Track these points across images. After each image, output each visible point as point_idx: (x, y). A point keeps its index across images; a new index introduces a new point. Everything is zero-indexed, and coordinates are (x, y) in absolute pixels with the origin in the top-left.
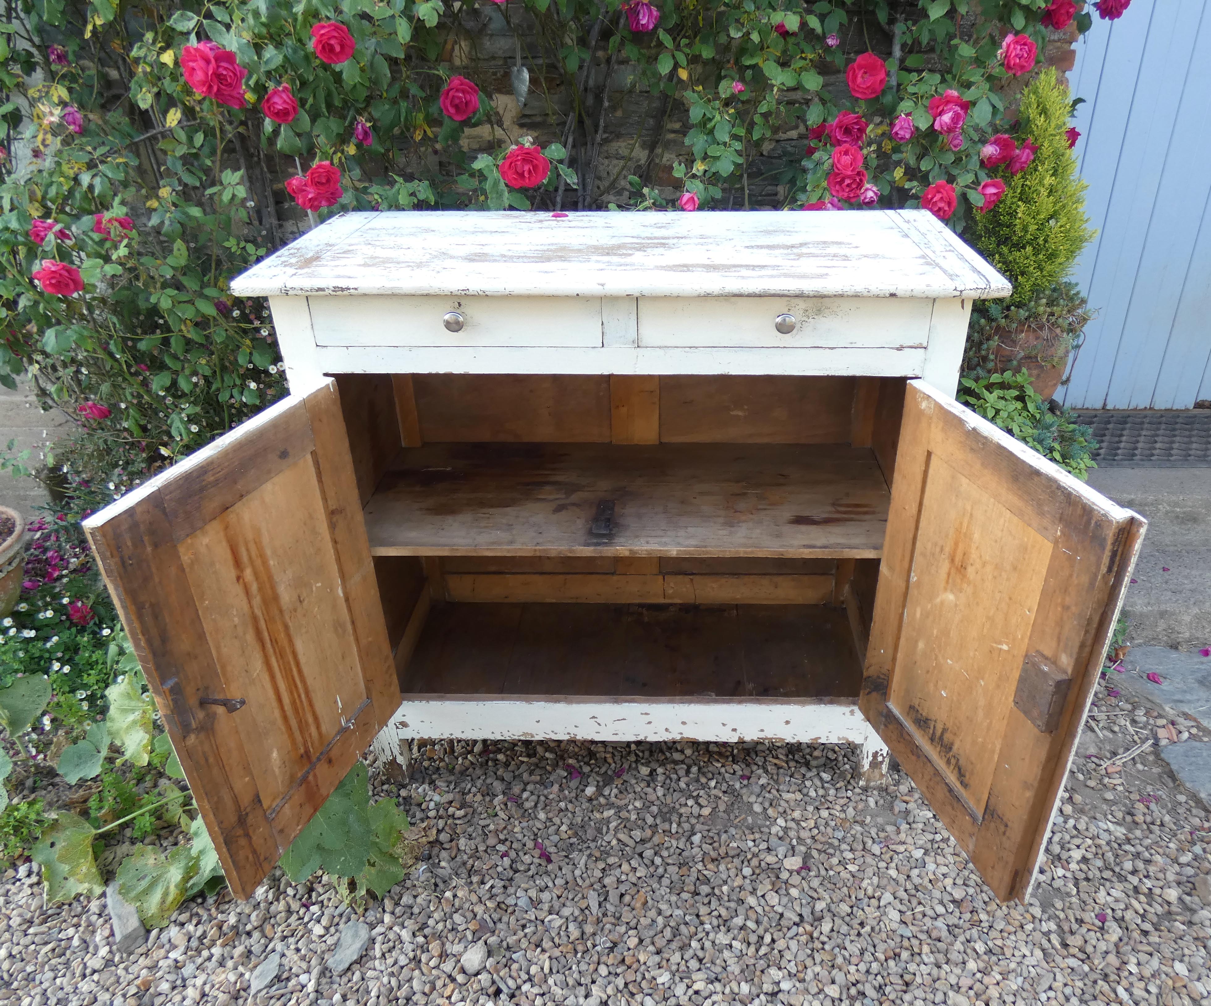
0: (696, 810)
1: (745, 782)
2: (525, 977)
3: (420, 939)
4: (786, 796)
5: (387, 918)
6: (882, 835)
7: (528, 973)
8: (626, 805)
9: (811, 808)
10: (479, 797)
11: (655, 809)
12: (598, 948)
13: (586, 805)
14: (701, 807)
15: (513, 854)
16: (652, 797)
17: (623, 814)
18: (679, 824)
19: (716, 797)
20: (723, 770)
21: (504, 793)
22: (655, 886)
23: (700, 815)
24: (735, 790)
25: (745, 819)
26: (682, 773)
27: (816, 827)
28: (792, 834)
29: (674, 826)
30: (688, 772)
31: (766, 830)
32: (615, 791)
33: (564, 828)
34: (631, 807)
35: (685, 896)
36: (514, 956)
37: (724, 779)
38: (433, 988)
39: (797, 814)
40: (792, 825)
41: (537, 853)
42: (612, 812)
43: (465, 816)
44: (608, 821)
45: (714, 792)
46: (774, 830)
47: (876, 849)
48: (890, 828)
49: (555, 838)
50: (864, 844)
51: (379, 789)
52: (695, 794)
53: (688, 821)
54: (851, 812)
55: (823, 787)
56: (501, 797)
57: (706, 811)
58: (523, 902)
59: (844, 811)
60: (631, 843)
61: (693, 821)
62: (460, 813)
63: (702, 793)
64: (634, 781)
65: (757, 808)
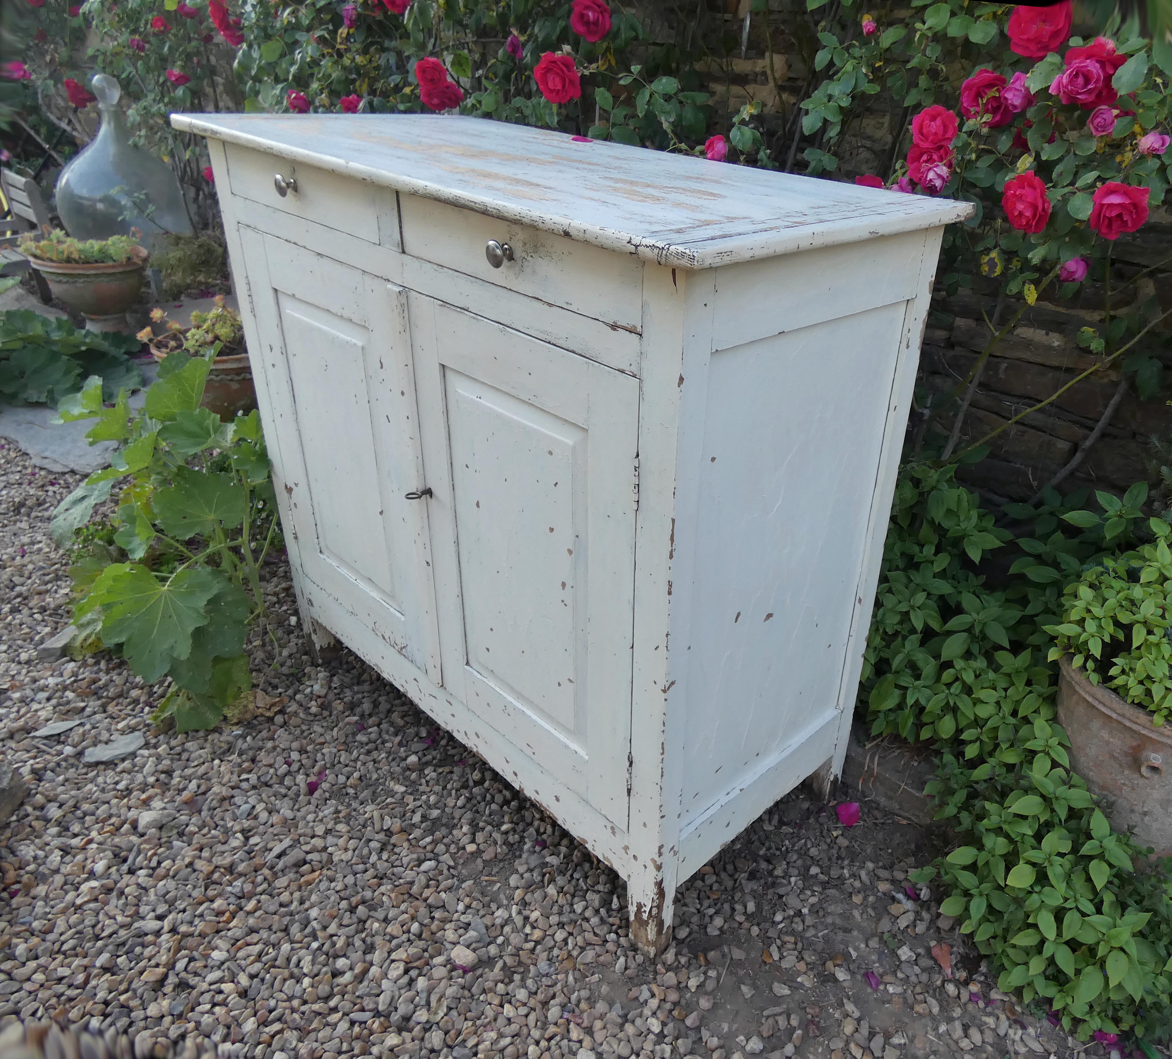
0: (465, 840)
1: (537, 848)
2: (154, 863)
3: (151, 780)
4: (551, 890)
5: (162, 749)
6: (583, 1005)
7: (159, 863)
8: (424, 793)
9: (554, 919)
10: (340, 707)
11: (435, 813)
12: (229, 889)
13: (398, 769)
14: (473, 841)
15: (295, 767)
16: (451, 802)
17: (409, 799)
18: (435, 843)
19: (495, 843)
20: (536, 823)
21: (362, 716)
22: (339, 876)
23: (464, 848)
24: (522, 850)
25: (492, 883)
26: (499, 798)
27: (537, 943)
28: (507, 929)
29: (429, 839)
30: (507, 802)
31: (494, 906)
32: (434, 775)
33: (356, 775)
34: (424, 797)
35: (344, 904)
36: (177, 844)
37: (524, 831)
38: (104, 821)
39: (535, 915)
40: (518, 920)
41: (313, 779)
42: (403, 789)
43: (315, 716)
44: (391, 793)
45: (497, 836)
46: (500, 913)
47: (554, 1012)
48: (601, 1007)
49: (342, 779)
50: (553, 997)
51: (298, 655)
52: (481, 824)
53: (448, 846)
54: (589, 955)
55: (597, 912)
56: (356, 718)
57: (471, 848)
58: (245, 807)
59: (583, 949)
60: (377, 826)
61: (453, 849)
62: (314, 710)
63: (489, 828)
64: (455, 777)
65: (513, 880)
